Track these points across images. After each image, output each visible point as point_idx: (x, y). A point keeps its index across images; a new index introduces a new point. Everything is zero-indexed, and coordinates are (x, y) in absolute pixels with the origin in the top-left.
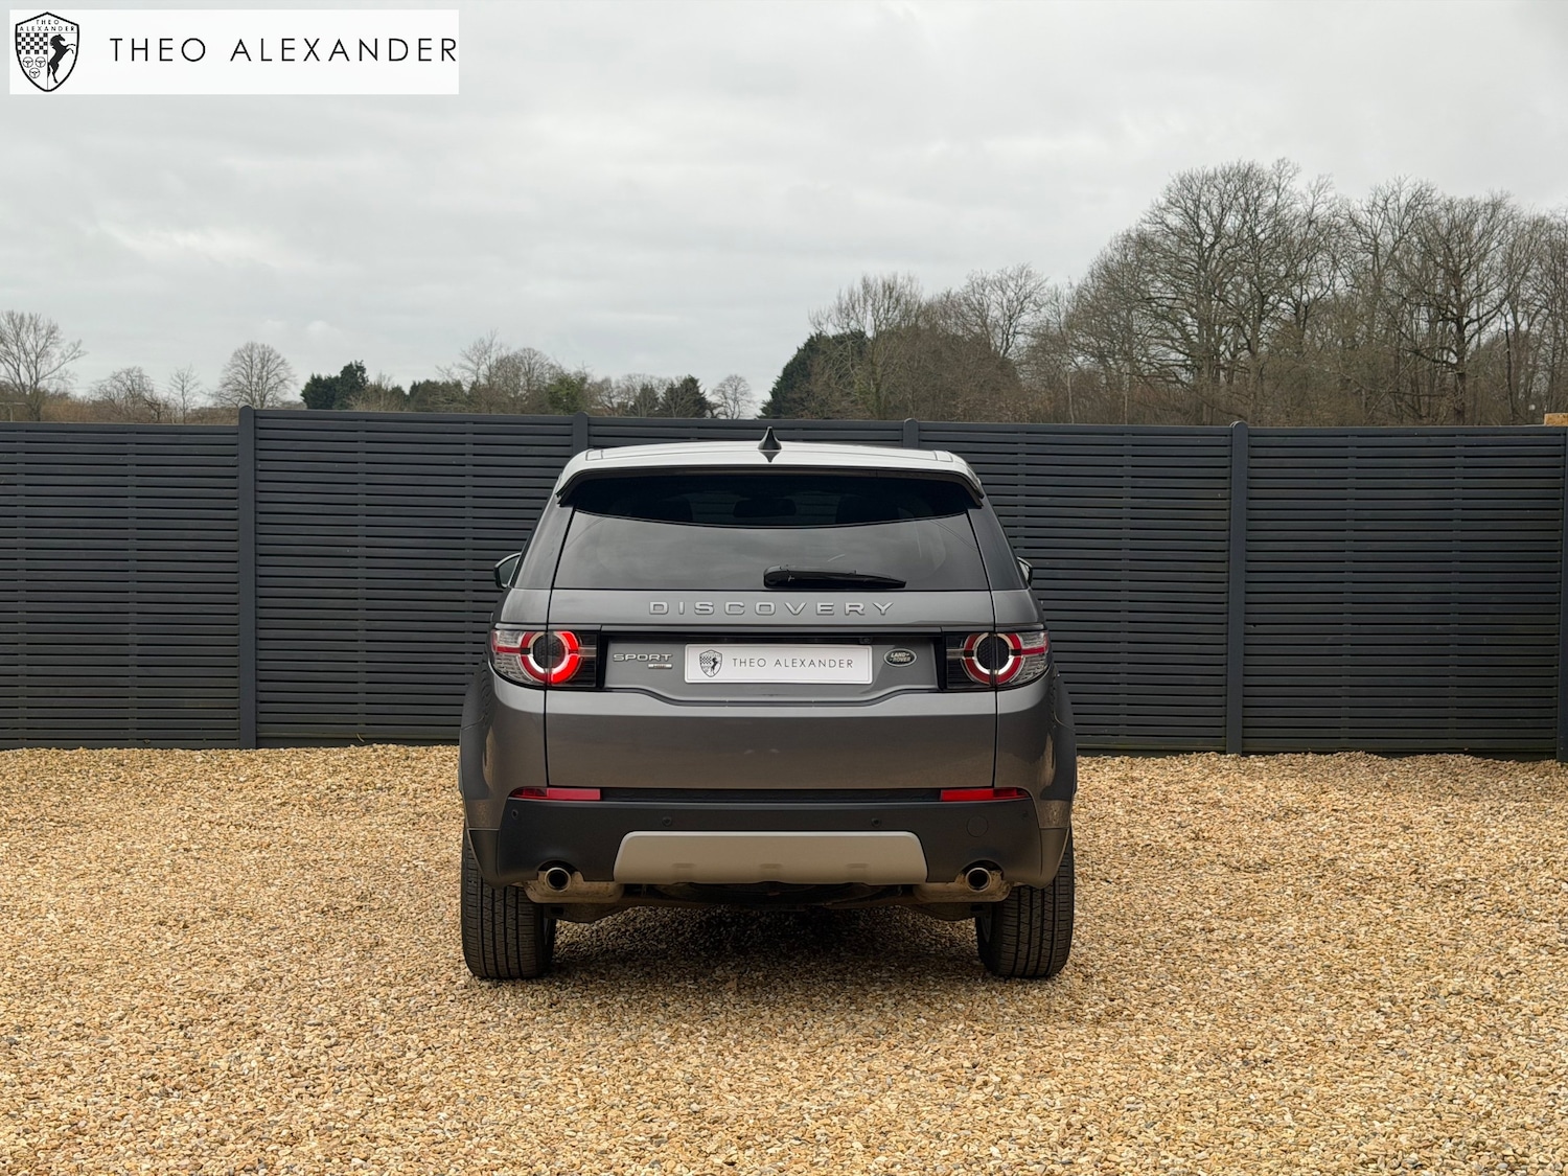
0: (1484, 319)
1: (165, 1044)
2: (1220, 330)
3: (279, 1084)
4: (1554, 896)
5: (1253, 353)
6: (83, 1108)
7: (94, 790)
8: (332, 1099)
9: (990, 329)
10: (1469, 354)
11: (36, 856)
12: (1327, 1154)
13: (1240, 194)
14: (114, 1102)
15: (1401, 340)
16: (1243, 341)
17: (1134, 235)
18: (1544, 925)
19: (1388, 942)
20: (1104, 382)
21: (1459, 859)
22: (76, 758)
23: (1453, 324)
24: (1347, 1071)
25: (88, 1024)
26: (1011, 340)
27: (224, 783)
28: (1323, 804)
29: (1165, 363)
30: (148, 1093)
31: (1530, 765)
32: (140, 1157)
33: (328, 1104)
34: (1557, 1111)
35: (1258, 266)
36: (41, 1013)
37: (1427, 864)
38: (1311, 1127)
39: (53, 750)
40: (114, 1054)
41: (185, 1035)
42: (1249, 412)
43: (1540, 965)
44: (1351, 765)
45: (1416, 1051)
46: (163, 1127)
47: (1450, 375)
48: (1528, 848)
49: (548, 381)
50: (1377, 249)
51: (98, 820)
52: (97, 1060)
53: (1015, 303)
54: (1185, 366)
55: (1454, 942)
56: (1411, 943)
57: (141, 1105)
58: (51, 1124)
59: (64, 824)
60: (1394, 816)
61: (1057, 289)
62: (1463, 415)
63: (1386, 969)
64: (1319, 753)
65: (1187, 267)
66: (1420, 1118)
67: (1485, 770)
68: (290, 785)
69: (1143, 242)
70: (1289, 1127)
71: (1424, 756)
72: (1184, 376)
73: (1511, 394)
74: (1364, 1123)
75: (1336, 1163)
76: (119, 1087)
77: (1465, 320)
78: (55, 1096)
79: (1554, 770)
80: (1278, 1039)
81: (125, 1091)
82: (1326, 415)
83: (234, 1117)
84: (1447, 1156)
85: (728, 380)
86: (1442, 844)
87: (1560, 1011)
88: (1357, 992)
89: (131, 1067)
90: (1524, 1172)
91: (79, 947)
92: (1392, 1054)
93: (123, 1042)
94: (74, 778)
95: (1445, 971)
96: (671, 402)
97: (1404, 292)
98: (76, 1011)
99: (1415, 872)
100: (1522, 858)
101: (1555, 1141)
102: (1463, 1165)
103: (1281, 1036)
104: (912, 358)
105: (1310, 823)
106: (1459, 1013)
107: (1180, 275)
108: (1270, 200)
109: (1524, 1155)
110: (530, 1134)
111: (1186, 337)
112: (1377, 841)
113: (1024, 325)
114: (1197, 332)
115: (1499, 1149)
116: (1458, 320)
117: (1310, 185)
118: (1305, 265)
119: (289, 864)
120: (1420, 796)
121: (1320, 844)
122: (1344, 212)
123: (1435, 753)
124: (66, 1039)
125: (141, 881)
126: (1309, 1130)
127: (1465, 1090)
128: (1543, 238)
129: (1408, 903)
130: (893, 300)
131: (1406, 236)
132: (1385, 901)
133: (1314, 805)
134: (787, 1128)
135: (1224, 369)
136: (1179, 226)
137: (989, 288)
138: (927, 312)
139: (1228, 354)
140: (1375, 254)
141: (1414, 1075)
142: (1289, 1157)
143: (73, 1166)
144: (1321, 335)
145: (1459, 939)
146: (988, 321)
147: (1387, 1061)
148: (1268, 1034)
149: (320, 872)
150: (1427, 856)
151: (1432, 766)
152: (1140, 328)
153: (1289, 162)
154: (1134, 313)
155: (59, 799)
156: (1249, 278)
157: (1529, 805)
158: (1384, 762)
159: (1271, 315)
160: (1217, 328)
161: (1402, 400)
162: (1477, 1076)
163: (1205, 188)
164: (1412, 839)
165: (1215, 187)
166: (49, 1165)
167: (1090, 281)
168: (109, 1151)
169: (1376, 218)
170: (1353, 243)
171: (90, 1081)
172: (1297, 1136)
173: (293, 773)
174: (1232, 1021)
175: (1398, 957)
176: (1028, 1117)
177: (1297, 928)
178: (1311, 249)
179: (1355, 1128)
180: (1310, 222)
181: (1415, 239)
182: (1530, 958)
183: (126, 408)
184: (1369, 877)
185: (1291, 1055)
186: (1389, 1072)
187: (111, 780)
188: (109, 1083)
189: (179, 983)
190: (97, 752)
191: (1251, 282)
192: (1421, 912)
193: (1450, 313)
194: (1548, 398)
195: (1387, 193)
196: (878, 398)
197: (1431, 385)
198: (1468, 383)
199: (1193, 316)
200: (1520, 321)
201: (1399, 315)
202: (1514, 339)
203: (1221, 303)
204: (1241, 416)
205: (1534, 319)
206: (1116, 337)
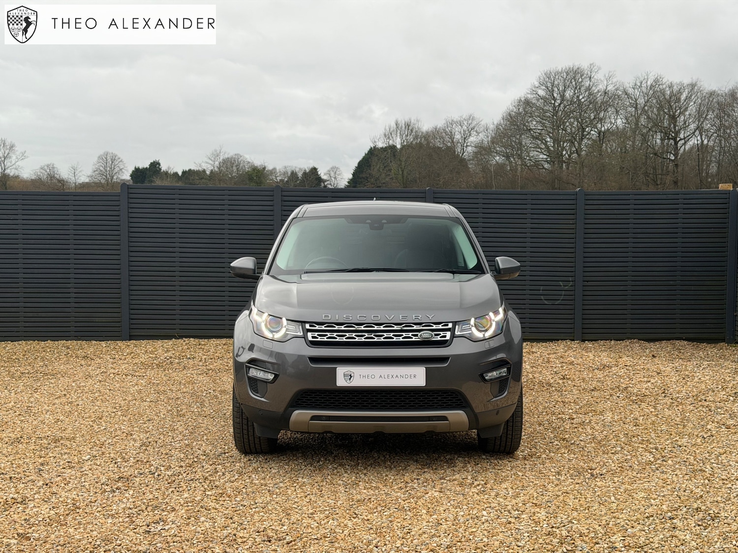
0: (687, 139)
2: (563, 144)
3: (163, 487)
4: (726, 403)
5: (579, 155)
6: (77, 497)
7: (58, 360)
8: (187, 493)
9: (455, 144)
10: (680, 155)
11: (36, 389)
12: (631, 514)
13: (573, 80)
14: (90, 495)
15: (648, 148)
16: (575, 149)
17: (523, 99)
18: (723, 416)
19: (653, 423)
20: (509, 168)
21: (683, 387)
22: (47, 345)
23: (672, 141)
24: (638, 479)
26: (465, 149)
27: (117, 356)
28: (620, 363)
29: (537, 160)
30: (105, 491)
31: (713, 345)
33: (186, 495)
34: (732, 495)
35: (581, 114)
37: (669, 389)
38: (623, 502)
39: (36, 341)
42: (577, 183)
43: (721, 433)
44: (632, 345)
45: (669, 470)
46: (114, 505)
47: (671, 165)
48: (715, 382)
49: (247, 169)
50: (637, 106)
51: (62, 373)
53: (467, 132)
54: (547, 161)
55: (683, 423)
56: (663, 424)
57: (102, 496)
58: (64, 504)
59: (47, 374)
60: (653, 368)
61: (487, 125)
62: (677, 185)
63: (653, 435)
64: (617, 340)
65: (548, 114)
66: (671, 498)
67: (692, 347)
68: (148, 357)
69: (527, 103)
70: (614, 502)
71: (665, 341)
72: (546, 166)
73: (699, 174)
74: (647, 501)
75: (635, 517)
76: (92, 488)
77: (678, 139)
78: (64, 493)
79: (724, 347)
80: (606, 465)
81: (95, 490)
82: (613, 184)
83: (145, 501)
84: (684, 514)
85: (332, 168)
86: (675, 380)
87: (731, 453)
88: (640, 445)
90: (718, 520)
91: (63, 429)
92: (658, 472)
94: (48, 354)
95: (679, 435)
96: (304, 179)
97: (650, 126)
99: (664, 393)
100: (712, 386)
101: (732, 508)
102: (691, 518)
103: (607, 464)
104: (419, 158)
105: (615, 371)
106: (686, 454)
107: (544, 118)
108: (587, 83)
109: (718, 513)
110: (278, 507)
111: (547, 147)
112: (646, 379)
113: (471, 142)
114: (552, 145)
115: (707, 511)
116: (675, 139)
117: (605, 76)
118: (603, 113)
119: (152, 392)
120: (664, 359)
121: (620, 381)
122: (621, 88)
123: (670, 340)
125: (86, 400)
126: (622, 503)
127: (691, 486)
128: (715, 100)
129: (661, 406)
130: (409, 131)
131: (650, 100)
132: (651, 405)
133: (616, 363)
134: (391, 504)
135: (565, 162)
136: (544, 95)
137: (455, 125)
138: (427, 136)
139: (567, 155)
140: (636, 108)
141: (668, 480)
143: (76, 522)
144: (611, 146)
145: (685, 422)
146: (455, 140)
147: (655, 474)
148: (601, 463)
149: (167, 396)
150: (669, 386)
151: (669, 346)
152: (526, 144)
153: (595, 65)
154: (523, 136)
155: (43, 363)
156: (577, 120)
157: (714, 363)
158: (647, 344)
159: (587, 137)
160: (562, 143)
161: (648, 177)
162: (696, 481)
163: (557, 77)
164: (661, 378)
165: (561, 77)
166: (66, 522)
167: (502, 121)
168: (92, 516)
169: (637, 91)
170: (626, 103)
172: (617, 506)
173: (148, 351)
174: (585, 458)
175: (658, 430)
176: (498, 499)
177: (612, 418)
178: (606, 105)
179: (643, 502)
180: (605, 93)
181: (655, 101)
182: (717, 430)
183: (47, 182)
184: (643, 395)
185: (612, 472)
186: (657, 479)
187: (65, 355)
190: (56, 342)
191: (578, 122)
192: (667, 410)
193: (671, 135)
194: (717, 175)
195: (642, 79)
196: (403, 177)
197: (662, 170)
198: (680, 169)
199: (550, 137)
200: (703, 139)
201: (647, 137)
202: (702, 148)
203: (564, 132)
204: (573, 184)
205: (710, 138)
206: (514, 148)
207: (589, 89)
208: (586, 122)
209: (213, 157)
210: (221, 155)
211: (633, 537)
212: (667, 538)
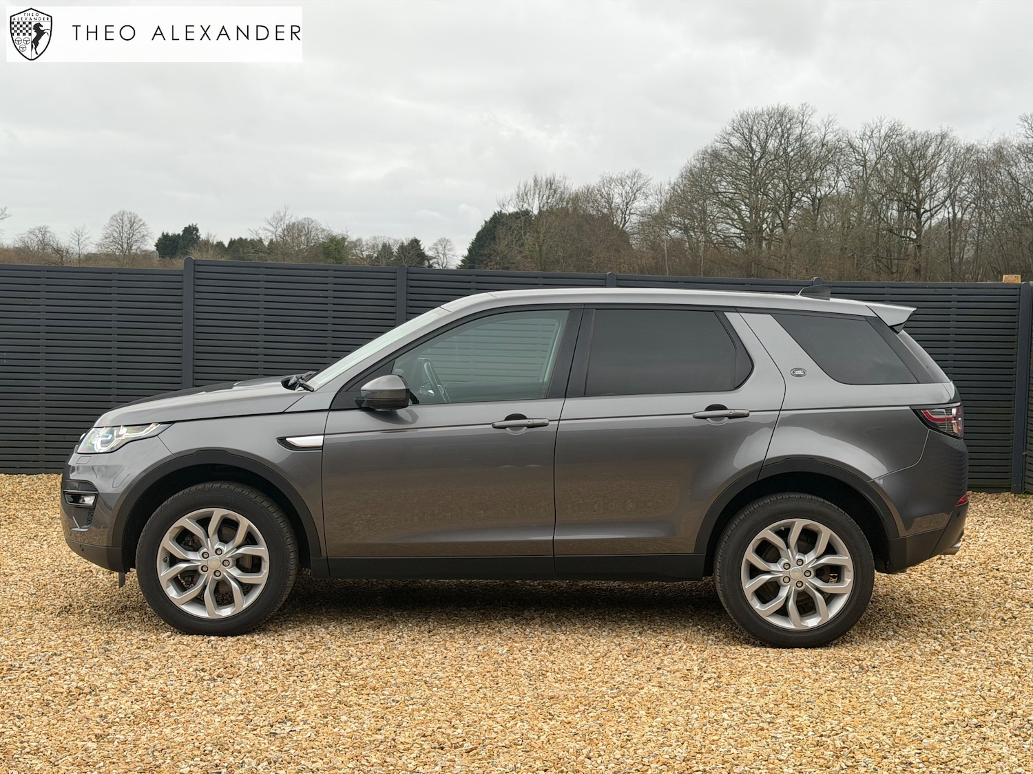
0: (934, 211)
2: (763, 215)
5: (785, 230)
9: (614, 211)
10: (925, 233)
13: (778, 126)
15: (880, 223)
16: (778, 221)
17: (709, 151)
20: (687, 246)
21: (965, 551)
23: (914, 213)
24: (923, 674)
26: (627, 219)
29: (727, 235)
31: (996, 495)
35: (788, 174)
42: (782, 268)
45: (963, 663)
47: (911, 246)
49: (320, 240)
50: (865, 163)
54: (740, 237)
55: (972, 600)
61: (660, 185)
62: (920, 272)
65: (743, 173)
66: (973, 700)
69: (715, 155)
72: (740, 244)
73: (951, 259)
74: (941, 702)
77: (922, 211)
82: (832, 271)
84: (995, 720)
85: (440, 241)
92: (948, 664)
95: (970, 616)
96: (401, 255)
97: (883, 191)
102: (1005, 726)
103: (879, 653)
104: (564, 229)
107: (739, 177)
108: (797, 130)
111: (741, 218)
113: (637, 208)
114: (748, 215)
116: (917, 210)
117: (823, 121)
118: (819, 173)
122: (844, 139)
127: (997, 684)
128: (973, 158)
129: (939, 577)
130: (552, 191)
131: (885, 155)
132: (925, 575)
135: (766, 240)
136: (739, 145)
137: (614, 183)
138: (576, 199)
139: (768, 230)
140: (864, 166)
141: (964, 676)
142: (901, 720)
144: (828, 219)
146: (613, 205)
152: (711, 212)
153: (809, 106)
154: (708, 202)
156: (784, 181)
160: (761, 213)
161: (880, 262)
162: (1002, 677)
163: (756, 121)
165: (762, 121)
167: (680, 180)
169: (866, 143)
170: (850, 159)
172: (902, 709)
178: (824, 161)
179: (937, 705)
180: (823, 145)
181: (890, 157)
183: (38, 252)
191: (785, 183)
192: (948, 582)
193: (913, 206)
194: (973, 261)
195: (873, 126)
196: (541, 255)
197: (899, 253)
198: (925, 251)
199: (746, 205)
200: (956, 212)
201: (879, 207)
202: (955, 223)
203: (765, 197)
204: (776, 271)
205: (965, 210)
206: (696, 218)
207: (800, 138)
208: (796, 184)
210: (287, 219)
211: (932, 749)
212: (978, 752)
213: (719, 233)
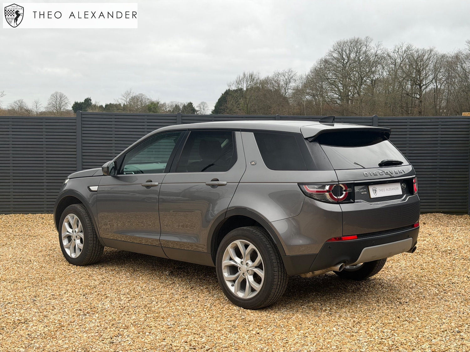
0: (427, 85)
1: (80, 300)
2: (349, 88)
5: (359, 95)
9: (280, 88)
10: (423, 95)
15: (403, 91)
16: (356, 91)
20: (315, 103)
22: (29, 217)
23: (418, 86)
25: (55, 295)
26: (287, 91)
29: (333, 98)
32: (82, 333)
35: (360, 69)
36: (40, 292)
40: (66, 303)
41: (86, 298)
42: (358, 112)
47: (417, 101)
49: (147, 103)
50: (396, 64)
51: (41, 235)
52: (61, 305)
53: (288, 80)
59: (31, 236)
62: (421, 113)
65: (339, 69)
71: (429, 214)
72: (339, 102)
73: (435, 107)
77: (422, 85)
82: (381, 113)
89: (72, 307)
93: (68, 300)
94: (30, 223)
96: (184, 110)
97: (404, 76)
98: (50, 291)
104: (258, 96)
107: (337, 71)
108: (364, 49)
111: (339, 90)
113: (291, 86)
114: (342, 89)
116: (420, 85)
117: (376, 44)
118: (374, 68)
122: (386, 52)
123: (432, 213)
124: (50, 299)
128: (445, 60)
130: (252, 79)
131: (404, 60)
135: (350, 100)
137: (280, 75)
138: (262, 83)
139: (351, 95)
140: (395, 65)
144: (379, 89)
146: (280, 85)
152: (325, 87)
153: (369, 38)
156: (358, 72)
160: (348, 87)
161: (403, 109)
163: (345, 45)
165: (348, 45)
169: (396, 54)
170: (389, 62)
171: (61, 311)
178: (376, 63)
180: (376, 56)
181: (407, 61)
183: (18, 111)
187: (41, 223)
188: (67, 311)
189: (79, 282)
191: (359, 74)
193: (418, 82)
194: (446, 108)
195: (399, 47)
196: (247, 108)
197: (412, 104)
198: (423, 104)
199: (341, 84)
200: (438, 85)
201: (402, 83)
202: (436, 90)
203: (350, 80)
204: (355, 114)
205: (442, 84)
206: (318, 90)
207: (365, 53)
208: (364, 74)
209: (125, 95)
210: (131, 94)
213: (329, 97)
